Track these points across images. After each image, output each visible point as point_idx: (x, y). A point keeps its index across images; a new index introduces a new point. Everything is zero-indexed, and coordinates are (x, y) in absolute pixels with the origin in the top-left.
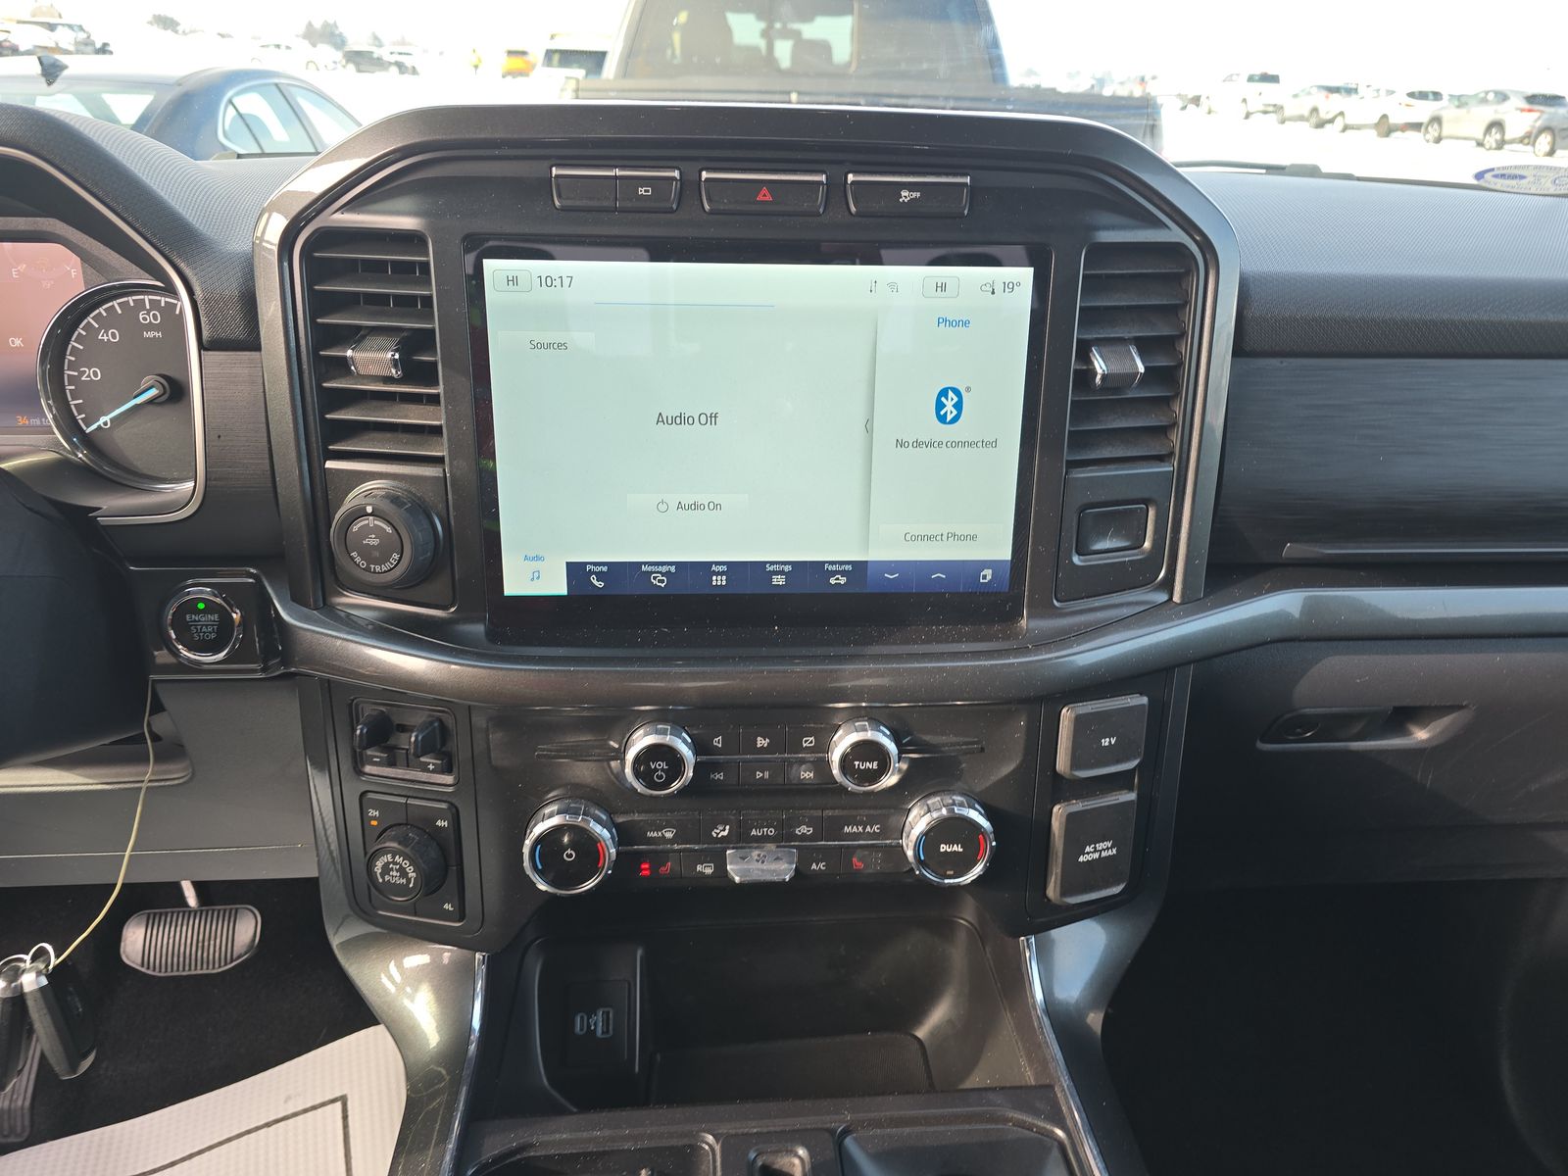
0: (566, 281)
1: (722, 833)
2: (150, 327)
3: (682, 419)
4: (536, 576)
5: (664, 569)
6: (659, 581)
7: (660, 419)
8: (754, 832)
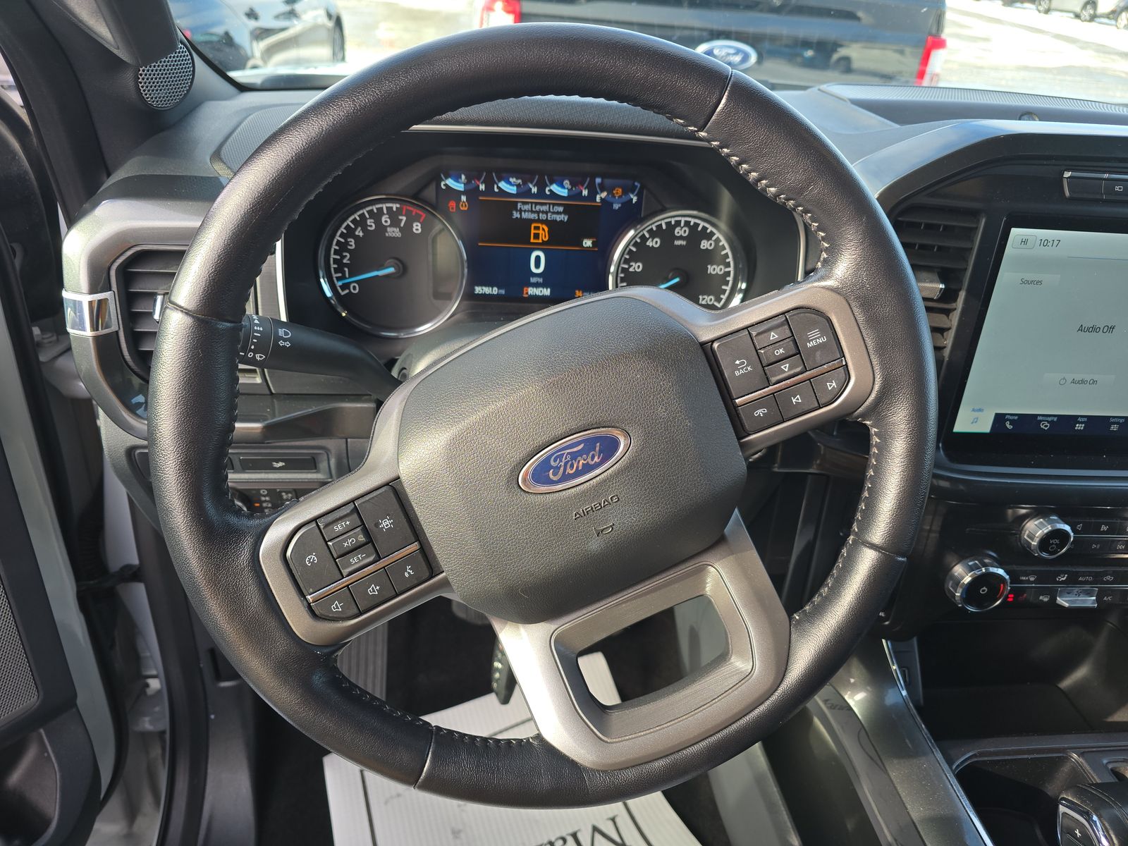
0: (1056, 243)
1: (1063, 579)
2: (681, 238)
3: (1094, 329)
4: (975, 421)
5: (1050, 419)
6: (1045, 426)
7: (1081, 329)
8: (1080, 579)
